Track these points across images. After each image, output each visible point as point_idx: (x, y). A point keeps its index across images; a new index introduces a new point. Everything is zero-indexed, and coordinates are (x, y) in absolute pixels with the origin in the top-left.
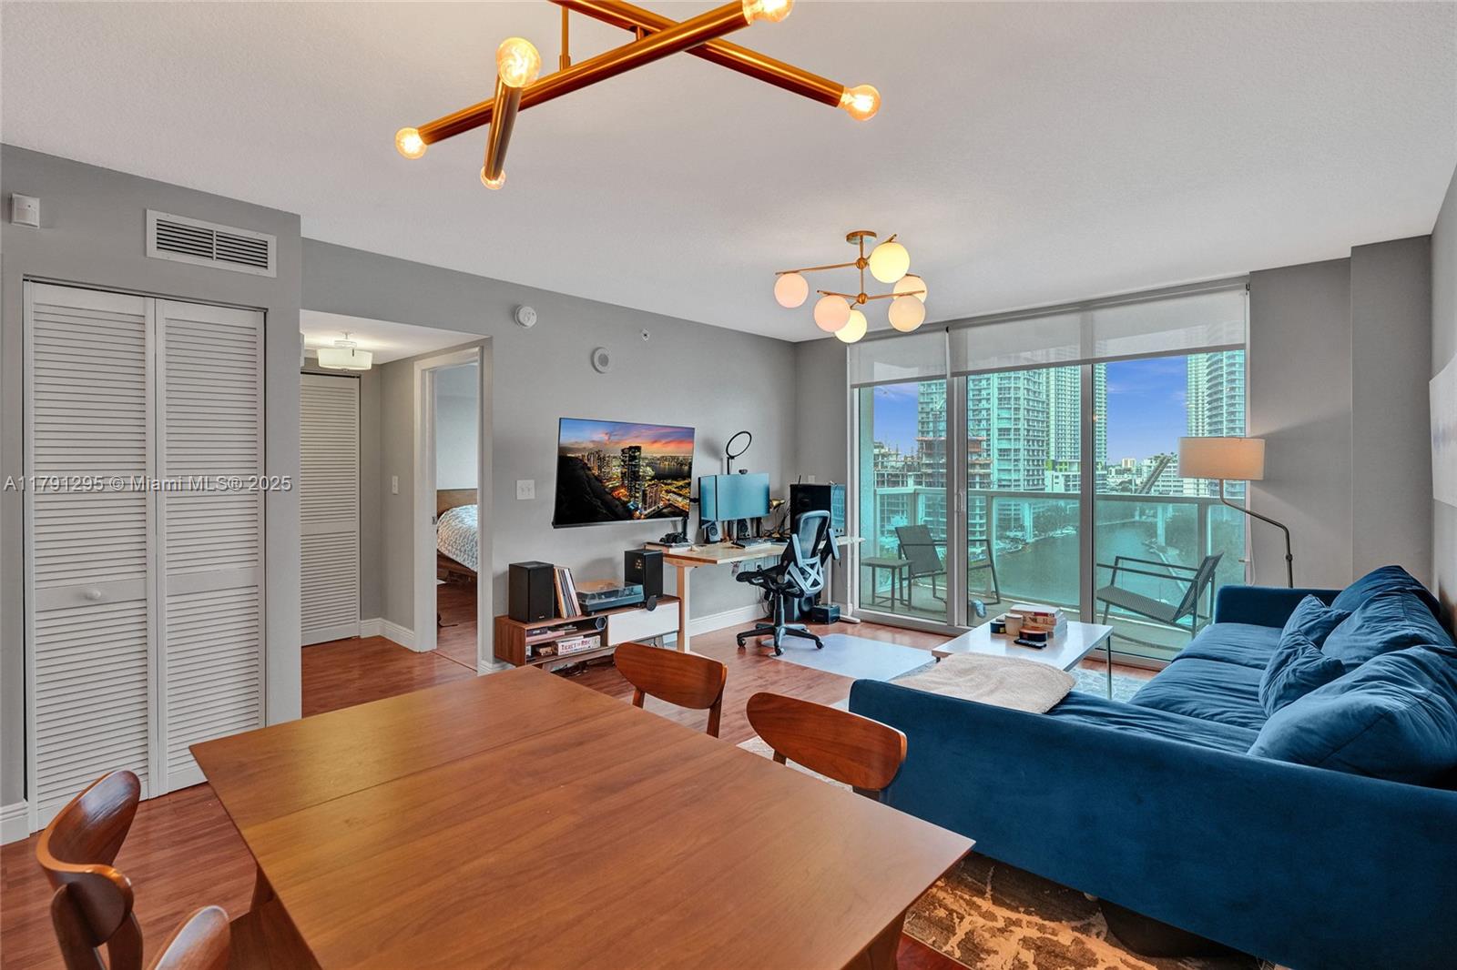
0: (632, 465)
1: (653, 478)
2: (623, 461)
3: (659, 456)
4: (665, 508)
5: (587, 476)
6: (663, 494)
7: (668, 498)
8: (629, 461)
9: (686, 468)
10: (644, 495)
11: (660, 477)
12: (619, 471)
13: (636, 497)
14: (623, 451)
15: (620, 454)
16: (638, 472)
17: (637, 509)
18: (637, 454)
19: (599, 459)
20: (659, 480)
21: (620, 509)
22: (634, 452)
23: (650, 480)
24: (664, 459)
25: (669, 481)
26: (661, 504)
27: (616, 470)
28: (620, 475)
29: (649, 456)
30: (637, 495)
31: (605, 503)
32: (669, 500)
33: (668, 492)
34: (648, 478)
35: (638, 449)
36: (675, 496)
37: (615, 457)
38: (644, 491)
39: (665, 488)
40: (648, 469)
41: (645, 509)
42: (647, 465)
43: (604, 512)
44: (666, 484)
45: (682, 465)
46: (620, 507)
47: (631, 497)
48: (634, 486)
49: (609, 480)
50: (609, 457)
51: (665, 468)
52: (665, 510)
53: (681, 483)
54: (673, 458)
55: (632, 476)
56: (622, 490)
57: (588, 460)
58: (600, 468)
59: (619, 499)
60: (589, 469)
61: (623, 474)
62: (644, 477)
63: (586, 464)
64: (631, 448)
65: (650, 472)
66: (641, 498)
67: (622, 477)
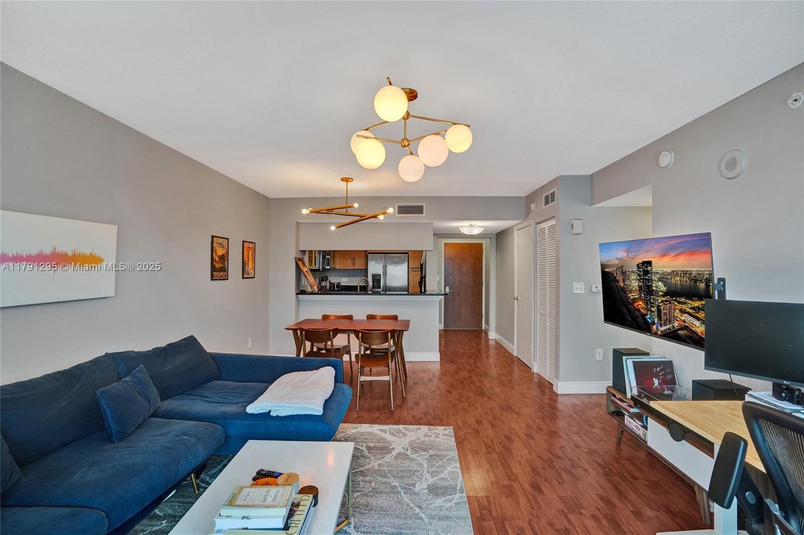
0: (646, 279)
1: (665, 294)
2: (638, 275)
3: (669, 270)
4: (681, 329)
5: (616, 286)
6: (677, 313)
7: (683, 318)
8: (644, 275)
9: (702, 286)
10: (659, 311)
11: (673, 293)
12: (637, 284)
13: (652, 311)
14: (638, 265)
15: (635, 269)
16: (651, 286)
17: (653, 323)
18: (649, 268)
19: (623, 273)
20: (672, 297)
21: (640, 319)
22: (646, 267)
23: (663, 296)
24: (674, 273)
25: (683, 300)
26: (676, 324)
27: (634, 283)
28: (637, 288)
29: (660, 270)
30: (653, 309)
31: (628, 310)
32: (684, 321)
33: (683, 312)
34: (661, 293)
35: (649, 263)
36: (690, 318)
37: (633, 272)
38: (658, 306)
39: (679, 306)
40: (660, 284)
41: (661, 325)
42: (660, 280)
43: (630, 319)
44: (679, 303)
45: (696, 281)
46: (640, 318)
47: (648, 310)
48: (650, 300)
49: (631, 291)
50: (628, 271)
51: (676, 284)
52: (680, 332)
53: (697, 304)
54: (685, 273)
55: (647, 290)
56: (641, 303)
57: (617, 274)
58: (624, 281)
59: (638, 310)
60: (618, 282)
61: (640, 287)
62: (657, 292)
63: (615, 277)
64: (644, 263)
65: (661, 287)
66: (656, 313)
67: (639, 290)
